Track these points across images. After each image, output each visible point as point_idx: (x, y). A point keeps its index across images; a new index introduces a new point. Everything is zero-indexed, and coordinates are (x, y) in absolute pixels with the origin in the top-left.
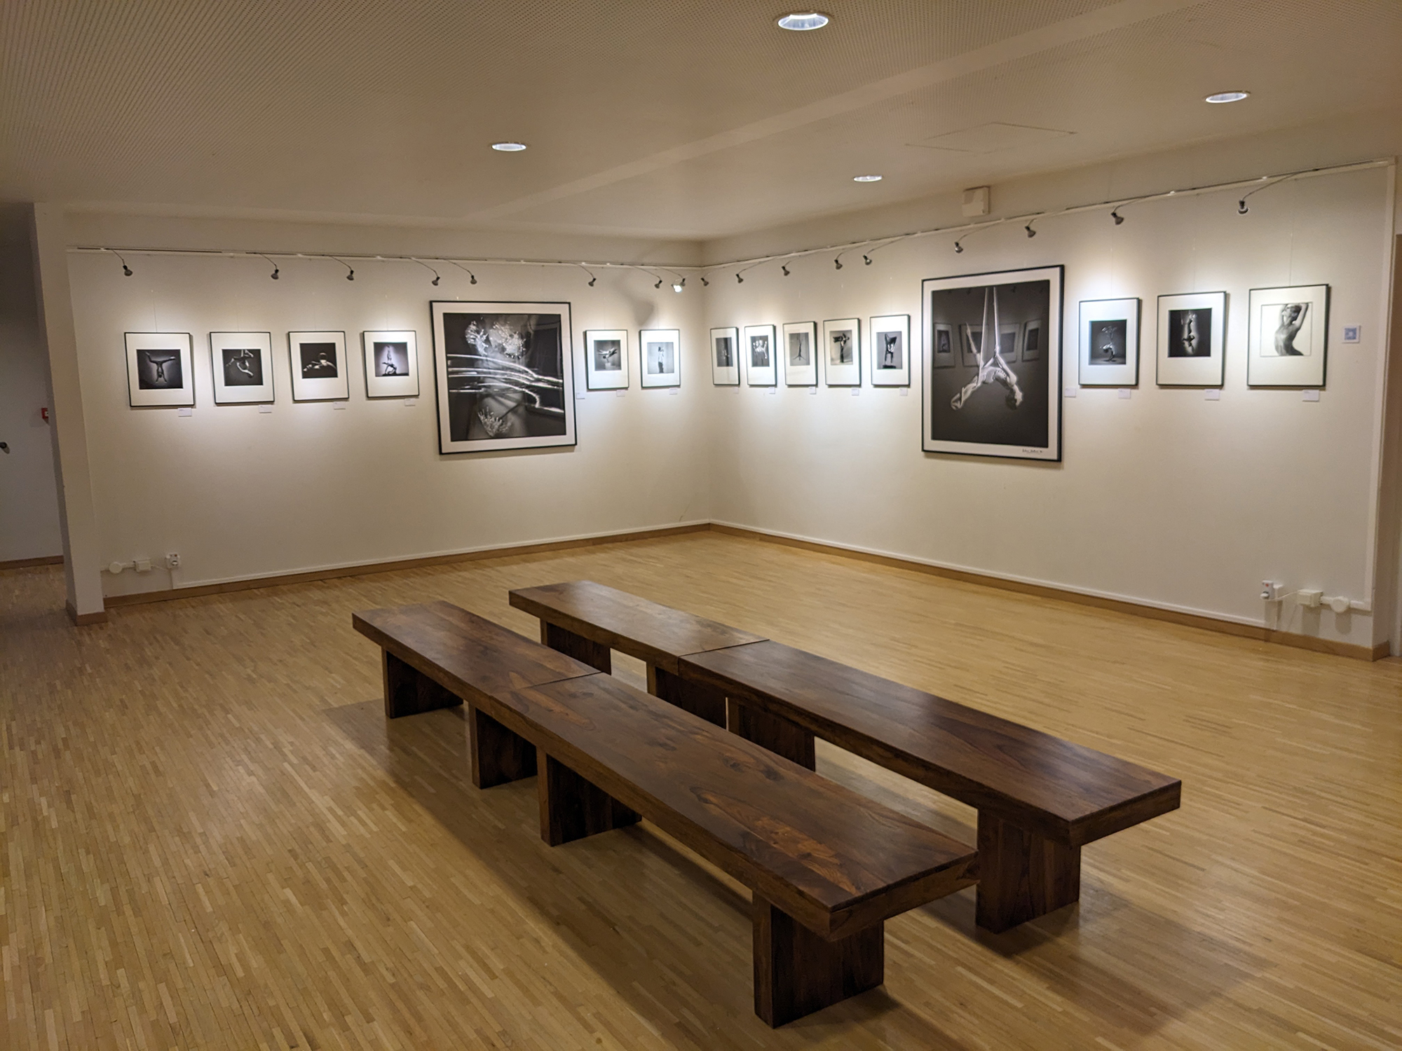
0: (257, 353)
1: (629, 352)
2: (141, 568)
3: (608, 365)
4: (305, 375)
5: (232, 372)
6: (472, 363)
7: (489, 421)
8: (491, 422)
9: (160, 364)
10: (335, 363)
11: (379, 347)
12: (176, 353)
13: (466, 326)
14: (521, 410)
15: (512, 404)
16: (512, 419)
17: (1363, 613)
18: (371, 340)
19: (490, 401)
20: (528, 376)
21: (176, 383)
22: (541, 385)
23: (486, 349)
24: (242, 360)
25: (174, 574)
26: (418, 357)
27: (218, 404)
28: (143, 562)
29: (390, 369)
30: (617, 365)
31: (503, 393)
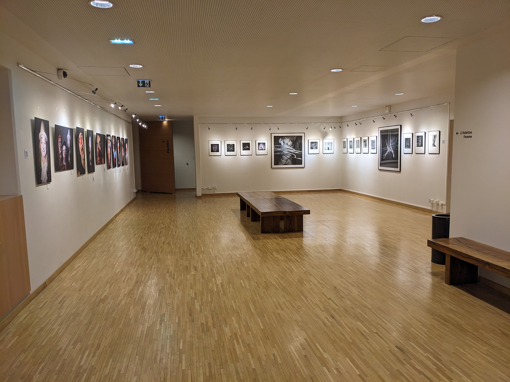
0: (234, 145)
1: (320, 145)
2: (209, 188)
3: (314, 148)
4: (243, 150)
5: (229, 149)
6: (280, 147)
7: (283, 161)
8: (284, 161)
9: (215, 147)
10: (250, 147)
11: (259, 144)
12: (218, 145)
13: (279, 139)
14: (291, 158)
15: (289, 157)
16: (289, 160)
17: (445, 205)
18: (257, 142)
19: (284, 156)
20: (293, 151)
21: (218, 151)
22: (296, 152)
23: (283, 144)
24: (231, 146)
25: (215, 190)
26: (268, 146)
27: (226, 156)
28: (210, 188)
29: (261, 149)
30: (317, 148)
31: (287, 154)
